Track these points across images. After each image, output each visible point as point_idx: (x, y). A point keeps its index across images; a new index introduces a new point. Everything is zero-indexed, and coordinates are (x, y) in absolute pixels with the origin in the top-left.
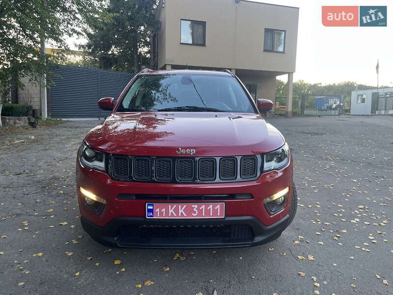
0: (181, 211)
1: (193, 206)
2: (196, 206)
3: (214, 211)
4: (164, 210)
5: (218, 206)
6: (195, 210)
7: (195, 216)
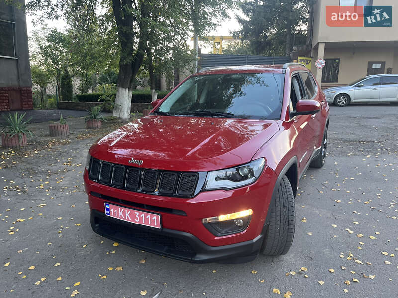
0: (127, 215)
1: (136, 213)
2: (138, 213)
3: (152, 220)
4: (116, 211)
5: (155, 217)
6: (137, 216)
7: (137, 221)
